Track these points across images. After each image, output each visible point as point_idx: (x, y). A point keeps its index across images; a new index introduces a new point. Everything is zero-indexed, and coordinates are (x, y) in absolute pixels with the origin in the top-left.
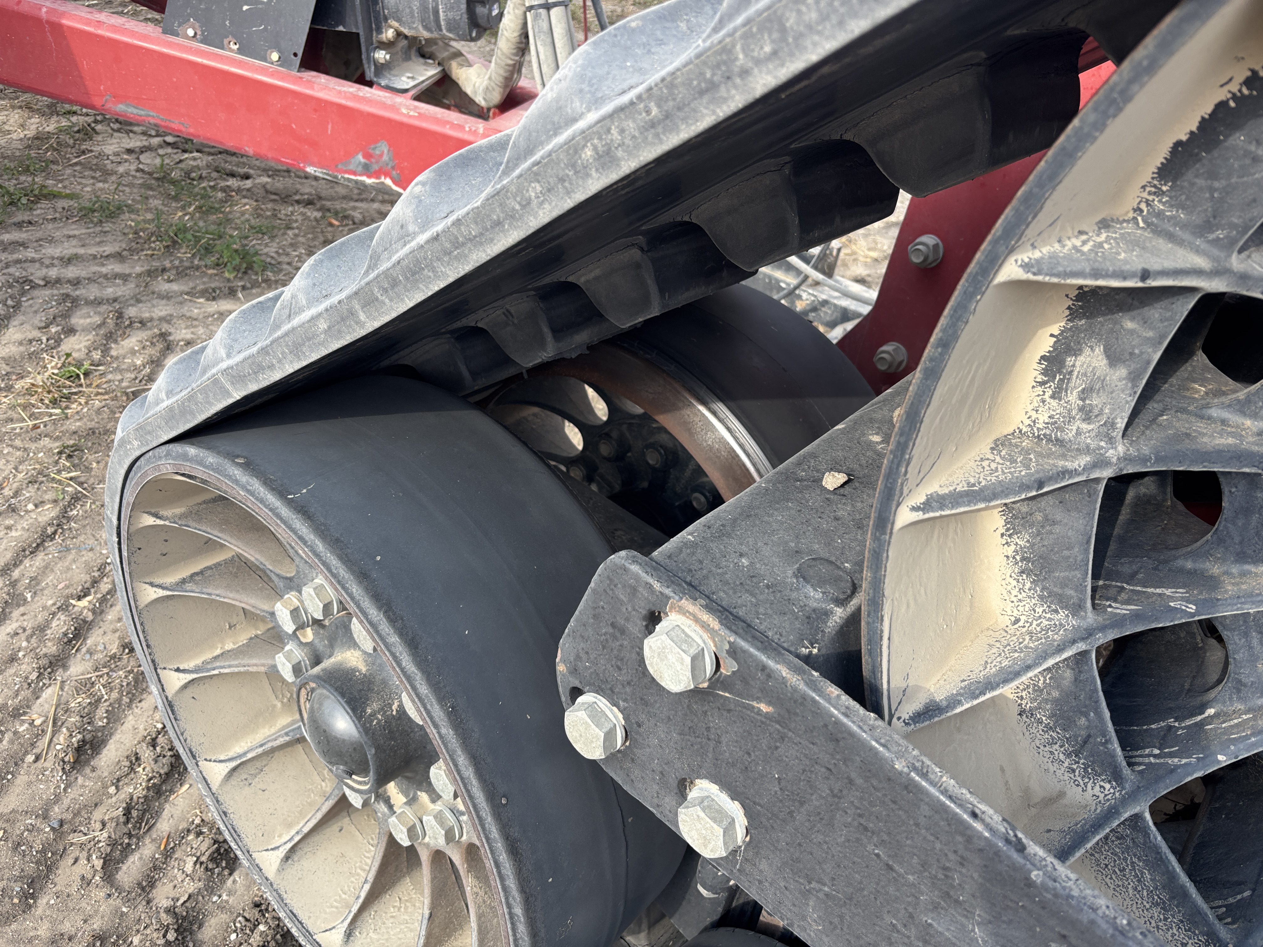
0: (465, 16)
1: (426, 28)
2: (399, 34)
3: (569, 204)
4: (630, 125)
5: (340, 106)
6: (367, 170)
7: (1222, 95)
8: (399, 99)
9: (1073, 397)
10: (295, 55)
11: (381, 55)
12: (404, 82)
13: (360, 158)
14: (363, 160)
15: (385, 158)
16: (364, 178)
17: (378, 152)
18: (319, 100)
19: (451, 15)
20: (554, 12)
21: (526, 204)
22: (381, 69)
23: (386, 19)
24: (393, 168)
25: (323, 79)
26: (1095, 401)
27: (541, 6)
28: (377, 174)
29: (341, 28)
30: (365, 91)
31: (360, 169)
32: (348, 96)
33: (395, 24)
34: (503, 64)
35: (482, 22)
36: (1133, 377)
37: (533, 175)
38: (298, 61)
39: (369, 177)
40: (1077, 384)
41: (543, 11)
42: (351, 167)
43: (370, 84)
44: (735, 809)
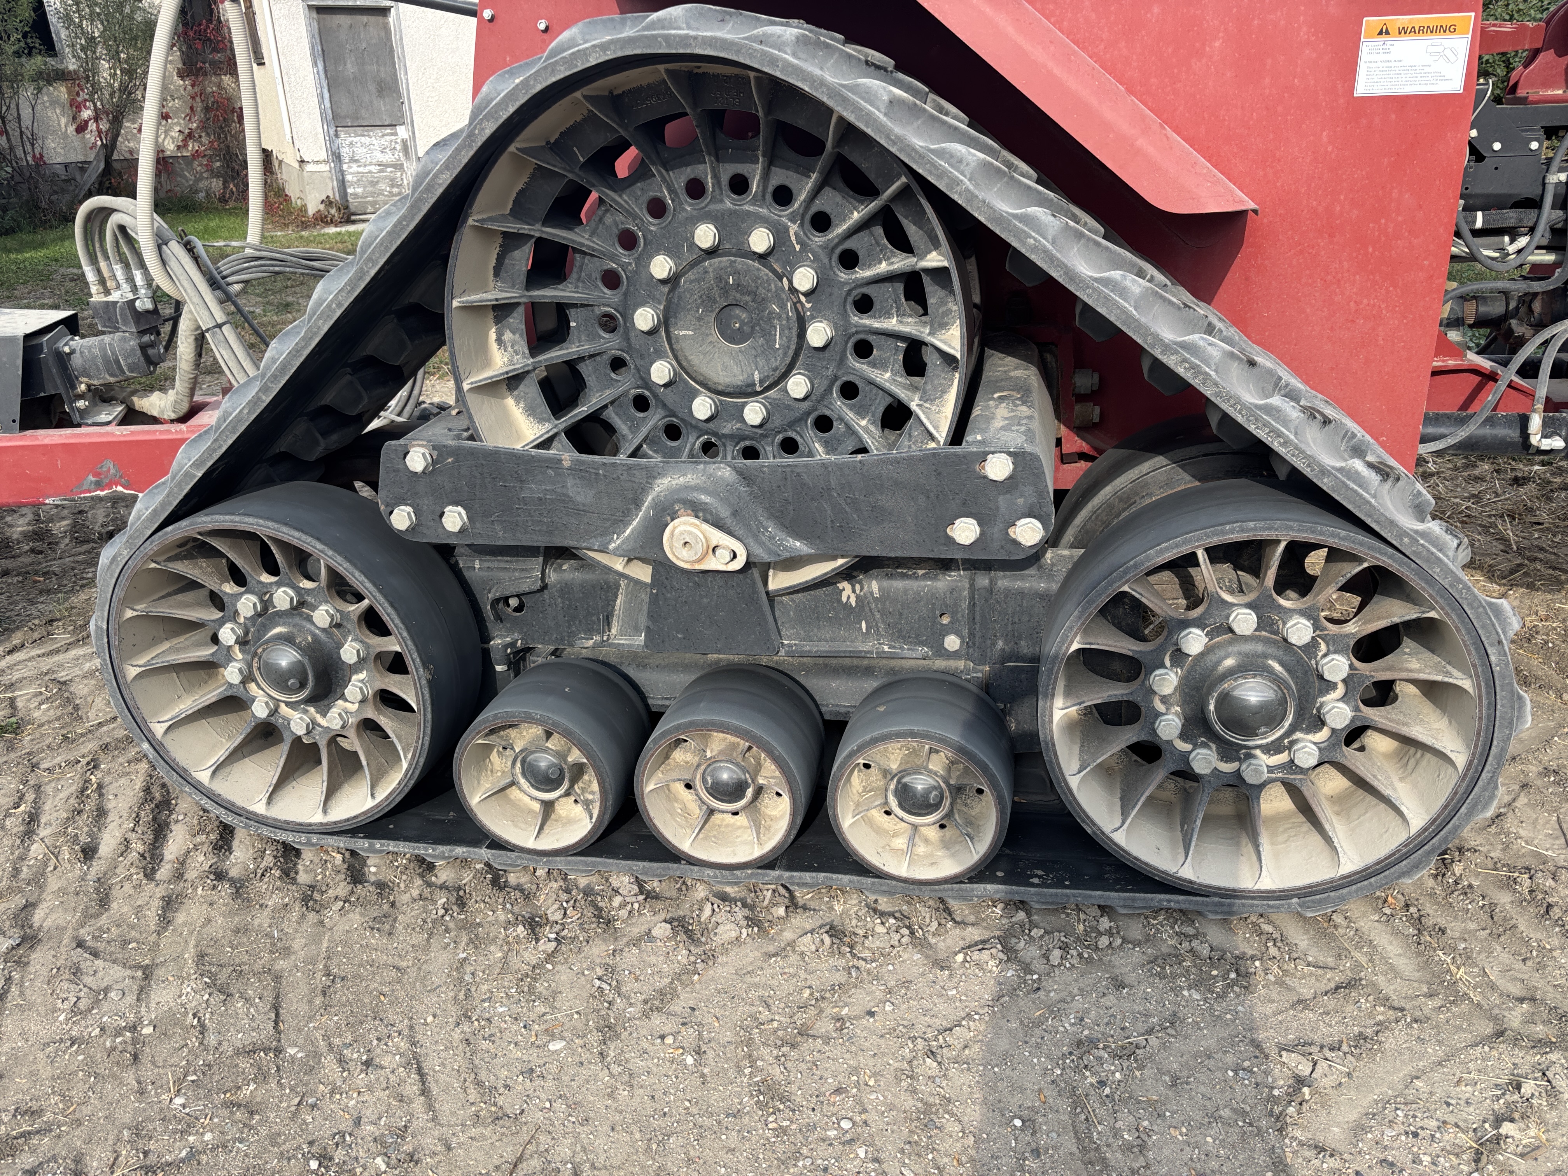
0: (142, 359)
1: (111, 375)
2: (89, 386)
3: (332, 322)
4: (344, 294)
5: (64, 445)
6: (99, 485)
7: (497, 251)
8: (108, 428)
9: (510, 349)
10: (14, 421)
11: (81, 404)
12: (104, 417)
13: (91, 478)
14: (93, 479)
15: (112, 471)
16: (98, 492)
17: (105, 469)
18: (45, 446)
19: (129, 361)
20: (224, 328)
21: (319, 328)
22: (83, 413)
23: (77, 378)
24: (121, 477)
25: (41, 432)
26: (516, 348)
27: (214, 327)
28: (109, 486)
29: (42, 394)
30: (78, 430)
31: (93, 486)
32: (67, 437)
33: (85, 380)
34: (186, 379)
35: (154, 359)
36: (521, 336)
37: (319, 318)
38: (17, 425)
39: (102, 490)
40: (509, 345)
41: (217, 330)
42: (84, 488)
43: (79, 425)
44: (460, 509)
